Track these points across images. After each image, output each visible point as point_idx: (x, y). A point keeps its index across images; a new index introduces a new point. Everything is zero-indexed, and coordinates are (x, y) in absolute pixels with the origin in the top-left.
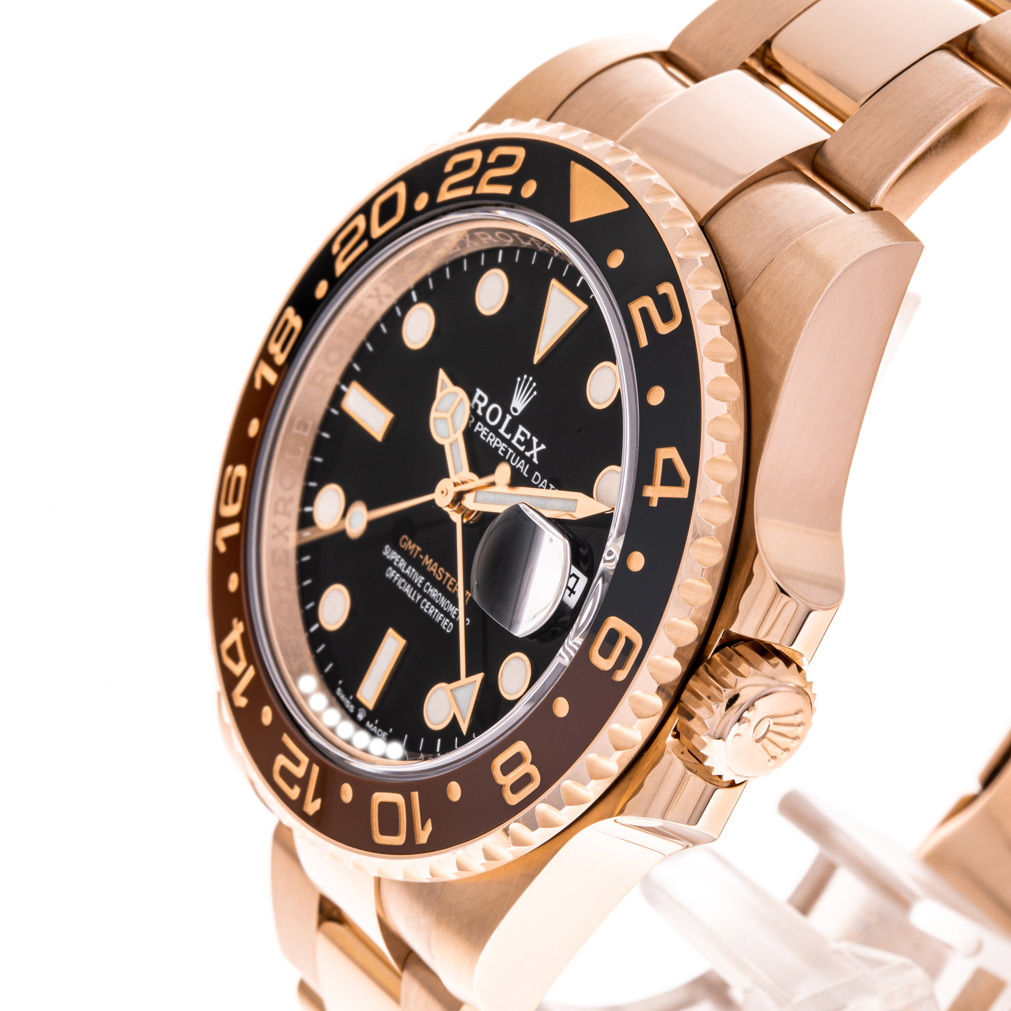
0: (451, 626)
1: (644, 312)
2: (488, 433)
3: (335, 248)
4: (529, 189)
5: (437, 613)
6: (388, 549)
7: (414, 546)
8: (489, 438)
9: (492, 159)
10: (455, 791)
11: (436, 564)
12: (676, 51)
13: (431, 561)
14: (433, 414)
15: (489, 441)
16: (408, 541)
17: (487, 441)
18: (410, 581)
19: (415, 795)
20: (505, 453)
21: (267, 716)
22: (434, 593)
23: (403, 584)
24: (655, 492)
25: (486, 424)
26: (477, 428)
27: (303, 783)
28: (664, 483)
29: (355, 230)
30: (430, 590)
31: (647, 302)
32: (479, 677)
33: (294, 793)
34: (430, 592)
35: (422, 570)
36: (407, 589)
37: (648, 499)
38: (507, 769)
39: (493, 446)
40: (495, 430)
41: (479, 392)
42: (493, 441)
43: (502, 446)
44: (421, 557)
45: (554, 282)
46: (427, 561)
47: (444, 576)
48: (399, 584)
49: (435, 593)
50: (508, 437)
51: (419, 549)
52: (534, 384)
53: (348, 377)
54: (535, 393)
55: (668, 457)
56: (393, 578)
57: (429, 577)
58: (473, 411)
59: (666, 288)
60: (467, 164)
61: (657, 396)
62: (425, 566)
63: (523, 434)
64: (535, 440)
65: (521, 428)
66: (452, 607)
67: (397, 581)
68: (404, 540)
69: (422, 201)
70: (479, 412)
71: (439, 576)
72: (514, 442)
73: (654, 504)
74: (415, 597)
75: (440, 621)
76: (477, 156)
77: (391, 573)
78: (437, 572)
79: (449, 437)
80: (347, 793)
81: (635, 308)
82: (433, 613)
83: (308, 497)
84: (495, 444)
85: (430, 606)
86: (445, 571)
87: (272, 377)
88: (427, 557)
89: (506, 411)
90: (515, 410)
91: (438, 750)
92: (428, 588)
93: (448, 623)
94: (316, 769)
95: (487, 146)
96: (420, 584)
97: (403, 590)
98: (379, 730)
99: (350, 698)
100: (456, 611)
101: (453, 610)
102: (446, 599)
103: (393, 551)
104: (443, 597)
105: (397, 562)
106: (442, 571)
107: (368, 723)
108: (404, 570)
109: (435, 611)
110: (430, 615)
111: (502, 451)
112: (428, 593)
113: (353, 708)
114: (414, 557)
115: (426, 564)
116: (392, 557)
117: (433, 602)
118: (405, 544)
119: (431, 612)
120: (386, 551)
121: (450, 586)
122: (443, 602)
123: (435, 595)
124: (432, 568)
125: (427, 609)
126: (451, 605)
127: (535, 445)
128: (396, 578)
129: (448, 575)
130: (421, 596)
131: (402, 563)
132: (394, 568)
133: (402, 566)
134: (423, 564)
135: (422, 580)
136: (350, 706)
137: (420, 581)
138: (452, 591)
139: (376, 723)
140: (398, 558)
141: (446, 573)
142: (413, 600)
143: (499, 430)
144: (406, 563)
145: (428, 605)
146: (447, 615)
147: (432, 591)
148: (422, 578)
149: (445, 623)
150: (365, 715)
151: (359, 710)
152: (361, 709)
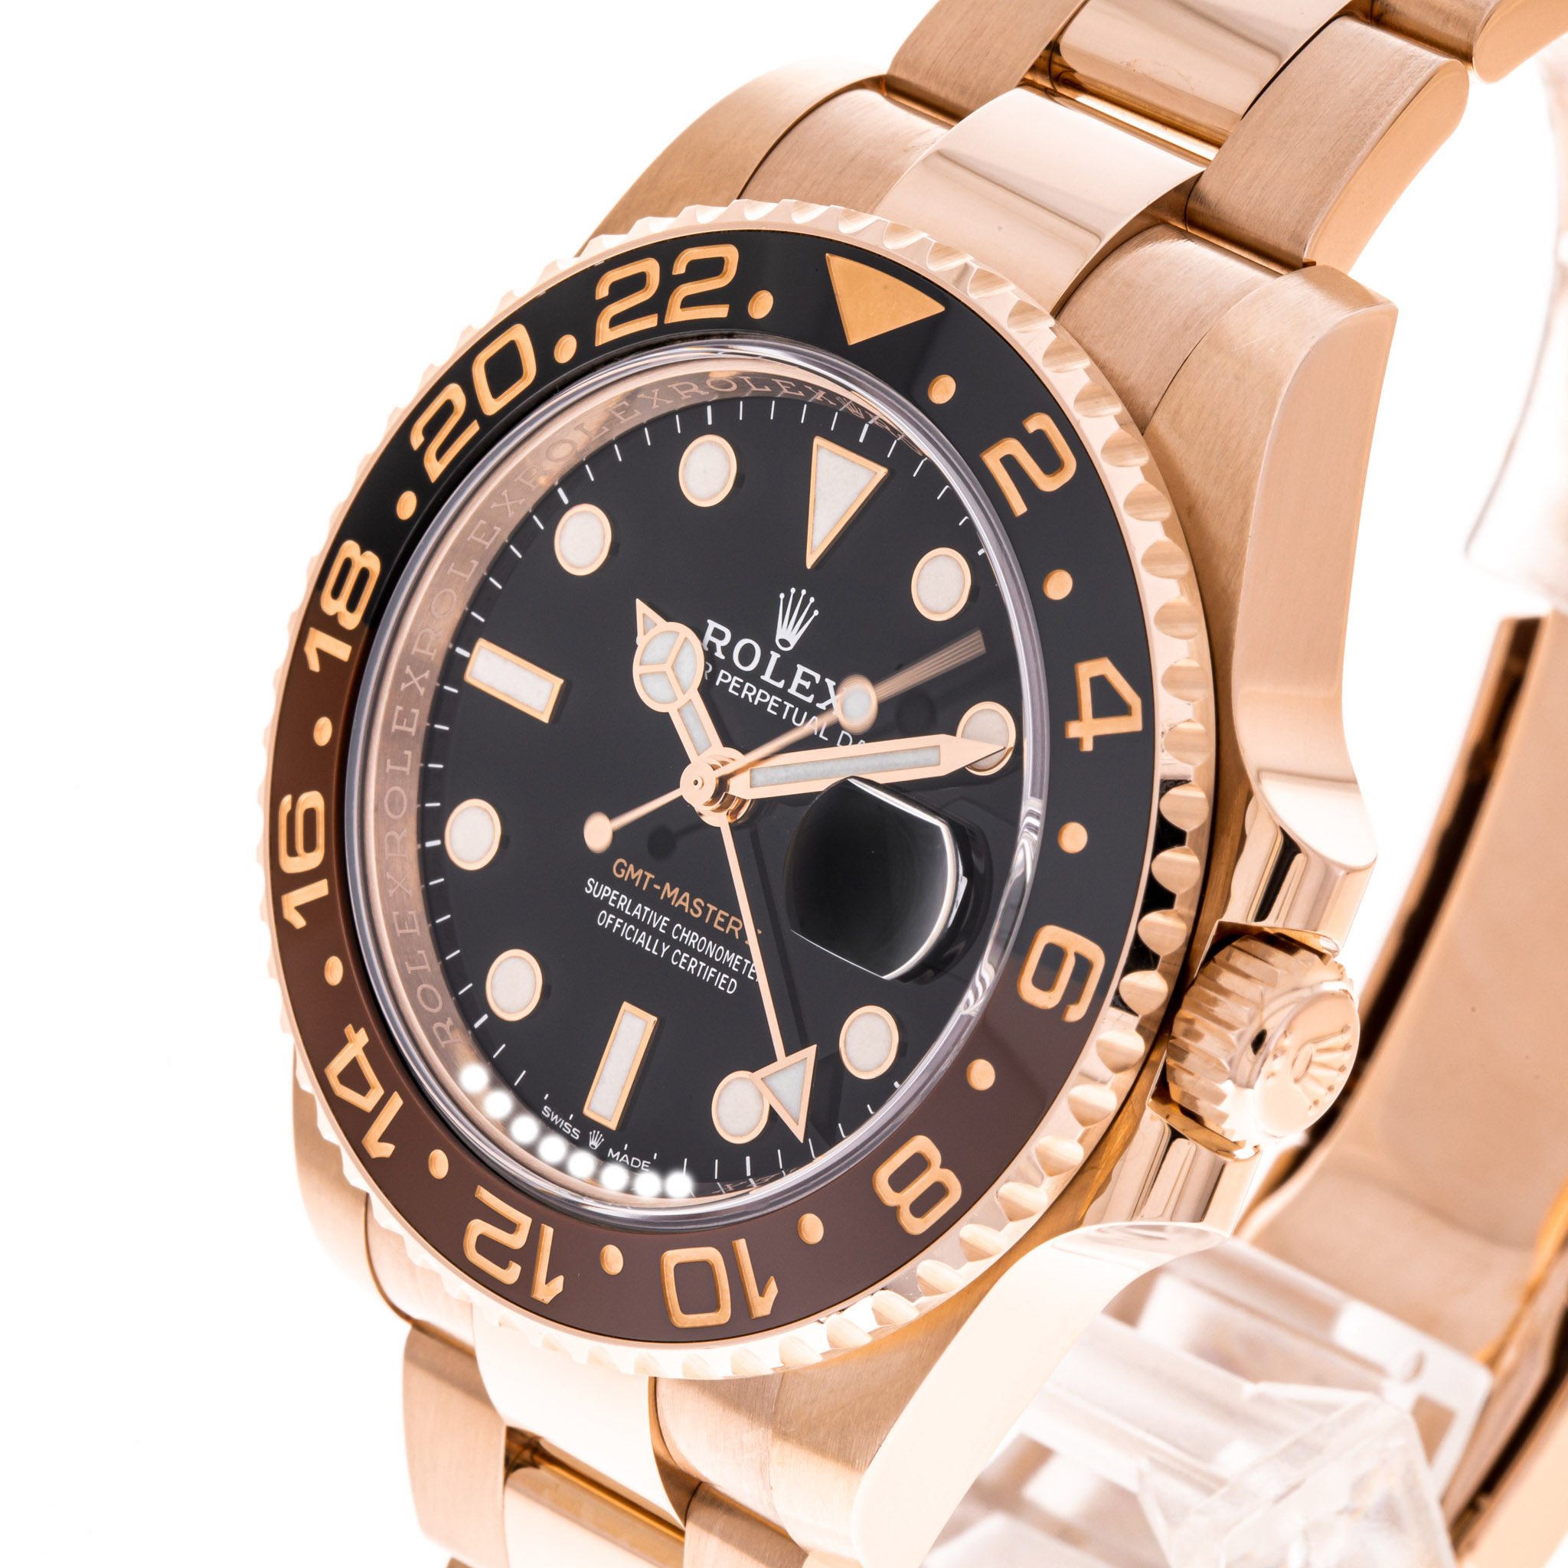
0: (733, 983)
1: (1009, 462)
2: (742, 685)
3: (417, 440)
4: (762, 305)
5: (704, 968)
6: (593, 885)
7: (640, 872)
8: (745, 691)
9: (680, 268)
10: (813, 1228)
11: (687, 895)
12: (902, 74)
13: (677, 890)
14: (637, 670)
15: (746, 695)
16: (628, 866)
17: (743, 696)
18: (643, 926)
19: (742, 1245)
20: (780, 709)
21: (439, 1164)
22: (692, 938)
23: (631, 933)
24: (1086, 730)
25: (735, 671)
26: (720, 679)
27: (527, 1256)
28: (1099, 712)
29: (448, 408)
30: (683, 934)
31: (1013, 447)
32: (810, 1053)
33: (511, 1274)
34: (684, 938)
35: (663, 907)
36: (642, 940)
37: (1077, 742)
38: (899, 1181)
39: (756, 703)
40: (754, 677)
41: (712, 625)
42: (753, 695)
43: (772, 701)
44: (657, 887)
45: (818, 441)
46: (669, 891)
47: (705, 910)
48: (624, 932)
49: (695, 938)
50: (780, 685)
51: (649, 876)
52: (812, 600)
53: (466, 634)
54: (816, 613)
55: (1096, 673)
56: (611, 926)
57: (678, 915)
58: (709, 654)
59: (1039, 422)
60: (637, 282)
61: (1059, 586)
62: (668, 900)
63: (805, 676)
64: (830, 684)
65: (801, 669)
67: (619, 930)
68: (621, 866)
69: (566, 349)
70: (719, 654)
71: (696, 912)
72: (792, 691)
73: (1088, 746)
74: (659, 949)
75: (713, 980)
76: (651, 267)
77: (605, 919)
78: (691, 906)
79: (675, 699)
80: (613, 1259)
81: (992, 459)
82: (696, 970)
83: (431, 824)
84: (758, 698)
85: (688, 960)
86: (706, 904)
87: (342, 651)
88: (667, 886)
89: (768, 645)
90: (785, 643)
91: (749, 1173)
92: (678, 932)
93: (728, 980)
94: (548, 1232)
95: (665, 251)
96: (664, 928)
97: (633, 941)
98: (633, 1159)
99: (570, 1118)
100: (739, 960)
101: (732, 959)
102: (715, 945)
103: (602, 886)
104: (711, 943)
105: (613, 901)
106: (699, 904)
107: (611, 1151)
108: (629, 911)
109: (699, 965)
110: (693, 972)
111: (773, 708)
112: (680, 940)
113: (579, 1132)
114: (644, 889)
115: (669, 896)
116: (604, 894)
117: (692, 952)
118: (623, 871)
119: (693, 967)
120: (591, 887)
121: (720, 923)
122: (711, 949)
123: (694, 942)
124: (680, 902)
125: (683, 964)
126: (728, 952)
127: (831, 691)
128: (617, 925)
129: (712, 908)
130: (669, 946)
131: (623, 900)
132: (610, 910)
133: (625, 906)
134: (662, 898)
135: (666, 922)
136: (571, 1129)
137: (663, 924)
138: (725, 929)
139: (625, 1148)
140: (615, 895)
141: (708, 905)
142: (656, 954)
143: (762, 677)
144: (630, 900)
145: (685, 958)
146: (723, 968)
147: (687, 936)
148: (665, 918)
149: (722, 981)
150: (603, 1140)
151: (591, 1133)
152: (594, 1132)
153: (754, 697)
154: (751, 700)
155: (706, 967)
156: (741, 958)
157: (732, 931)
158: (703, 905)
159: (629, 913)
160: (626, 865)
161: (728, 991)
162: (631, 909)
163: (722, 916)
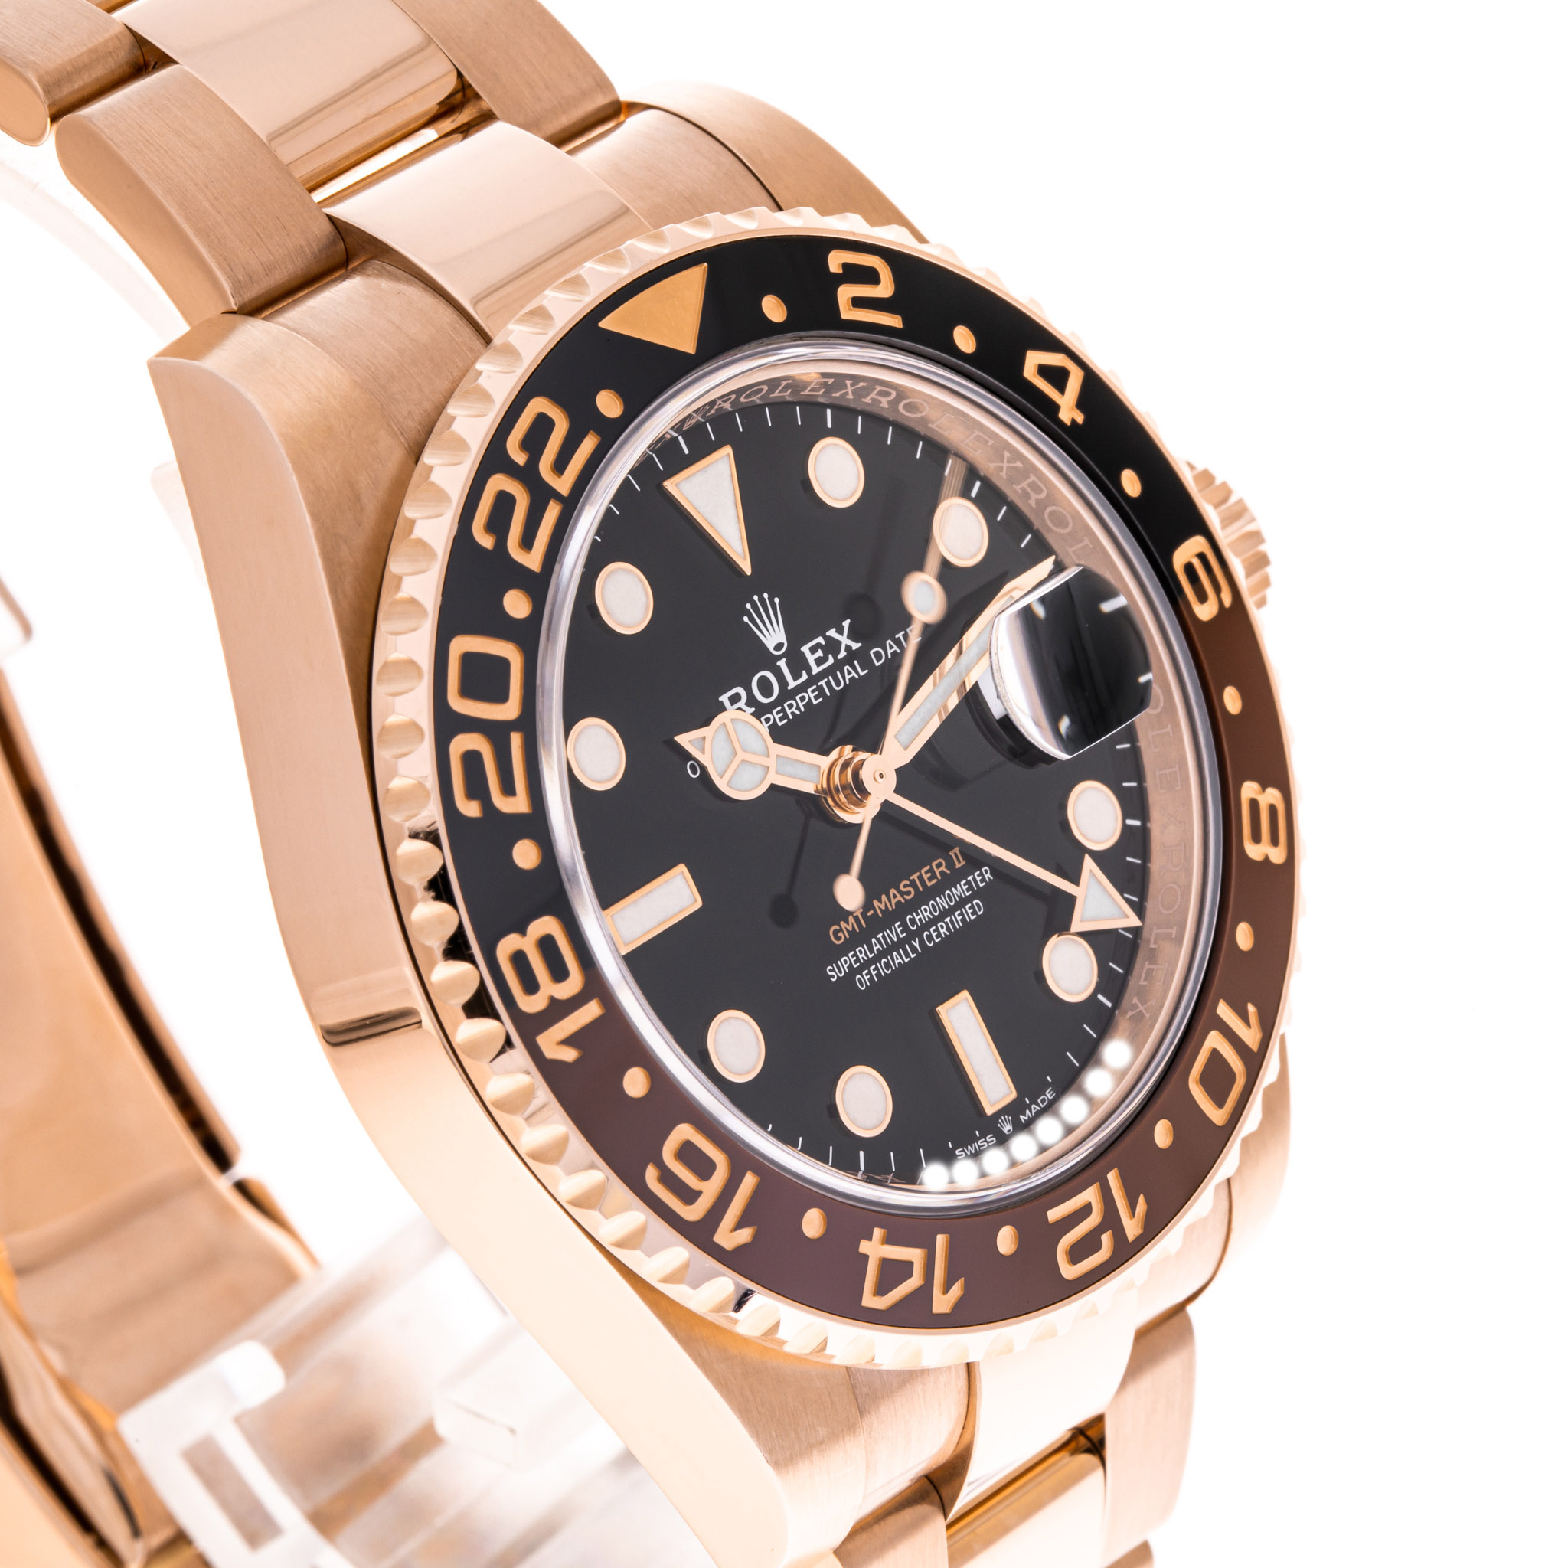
0: (977, 904)
1: (858, 302)
2: (783, 710)
4: (610, 403)
5: (951, 920)
6: (833, 970)
7: (851, 919)
8: (789, 712)
9: (520, 458)
11: (893, 891)
13: (884, 898)
14: (723, 785)
15: (793, 713)
16: (841, 927)
17: (791, 717)
18: (886, 952)
19: (1223, 1009)
20: (820, 693)
22: (924, 914)
23: (887, 965)
25: (770, 708)
30: (917, 918)
31: (846, 293)
34: (920, 920)
35: (888, 920)
36: (898, 959)
39: (803, 710)
40: (786, 695)
41: (724, 699)
42: (795, 707)
43: (810, 694)
44: (871, 913)
45: (669, 485)
46: (878, 906)
47: (913, 884)
48: (885, 972)
49: (926, 910)
50: (805, 677)
51: (858, 913)
52: (766, 596)
54: (777, 600)
56: (871, 979)
57: (901, 911)
60: (504, 503)
62: (885, 912)
63: (813, 650)
64: (832, 633)
65: (805, 649)
66: (956, 889)
67: (878, 975)
68: (836, 932)
69: (517, 605)
71: (909, 893)
72: (816, 670)
73: (1078, 418)
74: (914, 950)
75: (963, 920)
76: (499, 482)
77: (863, 980)
78: (902, 894)
79: (767, 768)
81: (848, 313)
82: (948, 929)
84: (801, 705)
85: (937, 930)
86: (909, 880)
87: (592, 1011)
88: (876, 903)
89: (768, 661)
90: (779, 647)
91: (1110, 1005)
92: (913, 921)
93: (972, 907)
95: (494, 459)
96: (902, 932)
97: (894, 968)
98: (1039, 1101)
99: (978, 1135)
100: (965, 884)
101: (960, 890)
102: (942, 896)
103: (839, 962)
104: (938, 899)
105: (856, 962)
106: (905, 886)
107: (1022, 1117)
108: (871, 954)
109: (946, 923)
110: (948, 933)
111: (816, 698)
112: (919, 924)
113: (992, 1135)
114: (864, 926)
115: (883, 908)
116: (846, 966)
117: (934, 921)
118: (840, 934)
119: (944, 930)
120: (833, 973)
121: (930, 879)
122: (942, 902)
123: (928, 914)
124: (894, 901)
125: (937, 937)
126: (953, 889)
127: (837, 636)
128: (874, 973)
129: (915, 877)
130: (917, 939)
131: (861, 952)
132: (859, 971)
133: (866, 954)
134: (881, 915)
135: (899, 926)
136: (986, 1141)
137: (899, 930)
138: (937, 878)
139: (1028, 1102)
140: (853, 956)
141: (911, 878)
142: (915, 955)
143: (789, 688)
144: (865, 946)
145: (934, 931)
146: (962, 903)
147: (921, 916)
148: (896, 925)
149: (970, 912)
150: (1010, 1118)
151: (999, 1125)
152: (1000, 1121)
153: (798, 708)
154: (798, 713)
155: (951, 918)
156: (965, 881)
157: (942, 873)
158: (908, 882)
159: (873, 955)
160: (838, 928)
161: (980, 913)
162: (871, 951)
163: (926, 873)
